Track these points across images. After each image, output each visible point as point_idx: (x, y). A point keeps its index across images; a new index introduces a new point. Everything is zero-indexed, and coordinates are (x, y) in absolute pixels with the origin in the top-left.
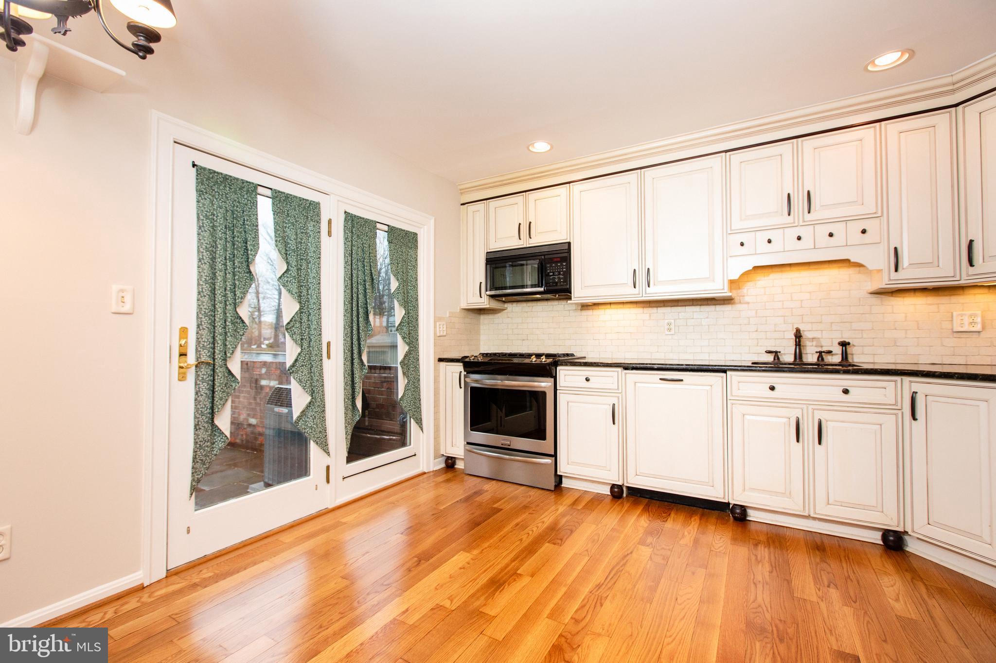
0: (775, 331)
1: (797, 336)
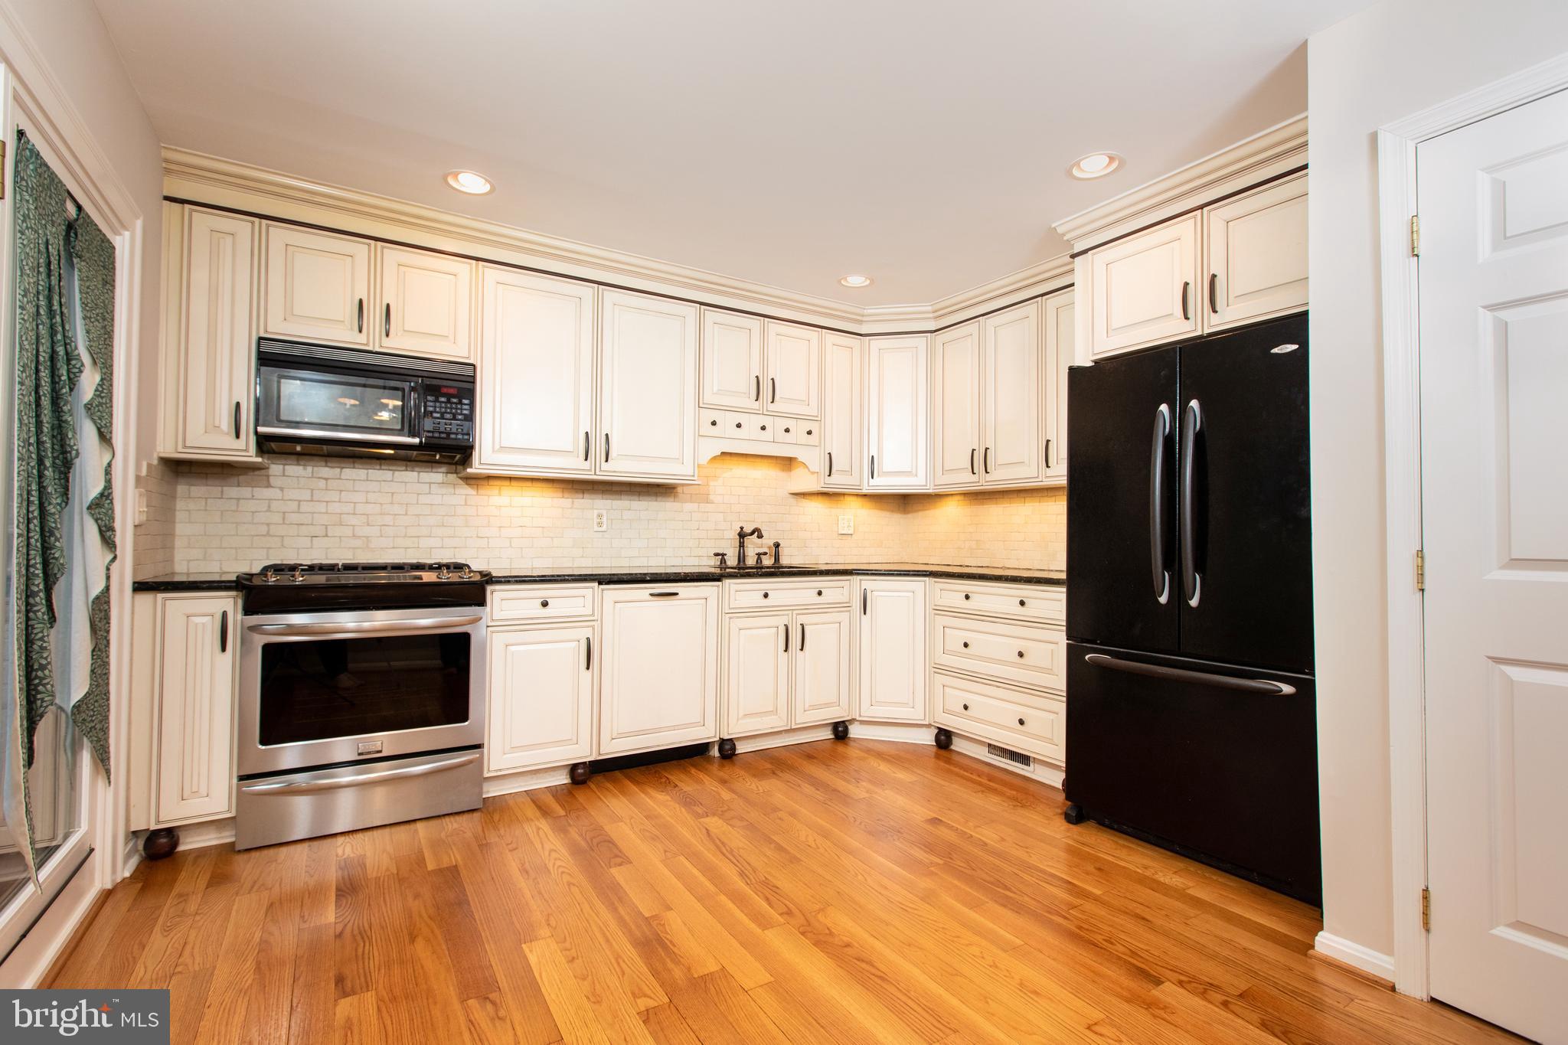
1: (742, 535)
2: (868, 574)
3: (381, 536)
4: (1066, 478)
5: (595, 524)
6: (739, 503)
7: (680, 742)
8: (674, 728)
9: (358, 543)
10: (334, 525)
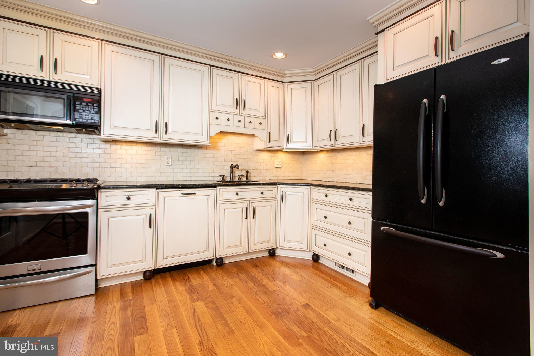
0: (221, 165)
1: (232, 168)
2: (284, 185)
3: (64, 167)
4: (372, 142)
5: (166, 162)
6: (231, 154)
7: (197, 260)
8: (194, 253)
9: (52, 170)
10: (40, 161)
